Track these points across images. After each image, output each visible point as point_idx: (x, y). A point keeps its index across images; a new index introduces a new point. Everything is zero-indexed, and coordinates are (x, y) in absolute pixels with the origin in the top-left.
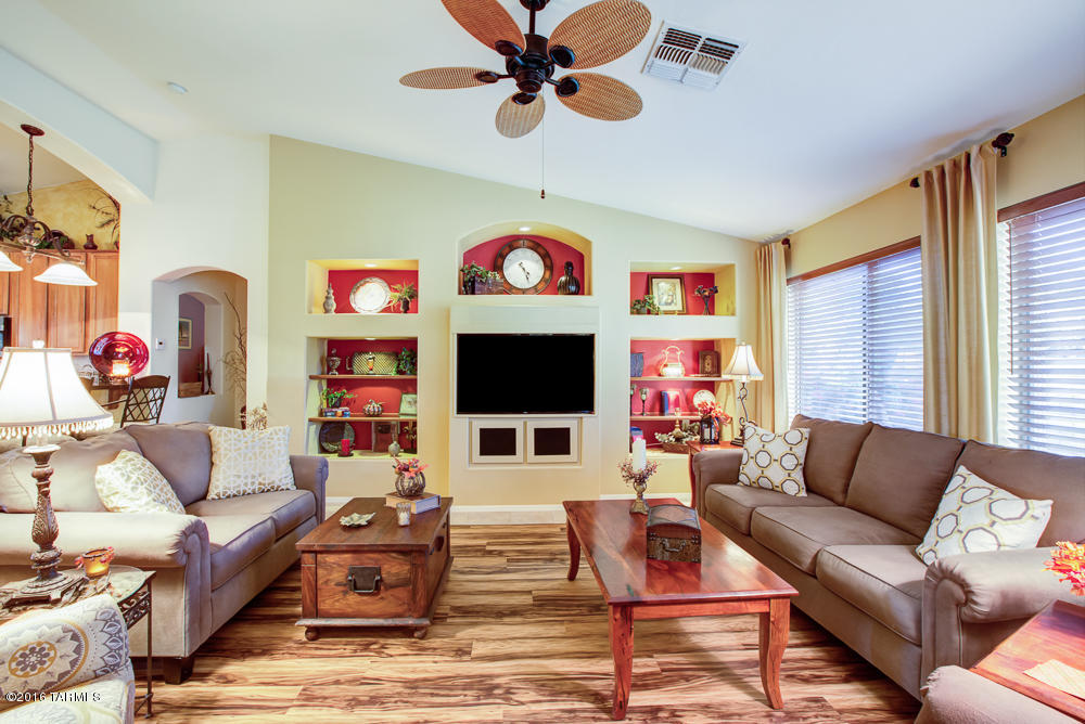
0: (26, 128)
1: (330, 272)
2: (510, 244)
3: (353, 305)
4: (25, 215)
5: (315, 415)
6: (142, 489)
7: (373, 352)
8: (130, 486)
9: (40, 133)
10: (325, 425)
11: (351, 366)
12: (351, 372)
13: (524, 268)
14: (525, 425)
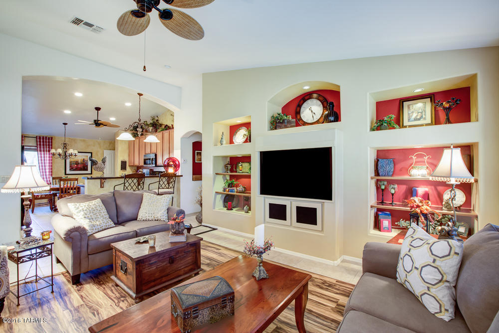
0: (138, 94)
1: (230, 127)
2: (305, 97)
3: (234, 141)
4: (138, 122)
5: (221, 190)
6: (82, 213)
7: (242, 162)
8: (77, 211)
9: (142, 95)
10: (227, 195)
11: (236, 169)
12: (236, 172)
13: (313, 110)
14: (292, 204)
